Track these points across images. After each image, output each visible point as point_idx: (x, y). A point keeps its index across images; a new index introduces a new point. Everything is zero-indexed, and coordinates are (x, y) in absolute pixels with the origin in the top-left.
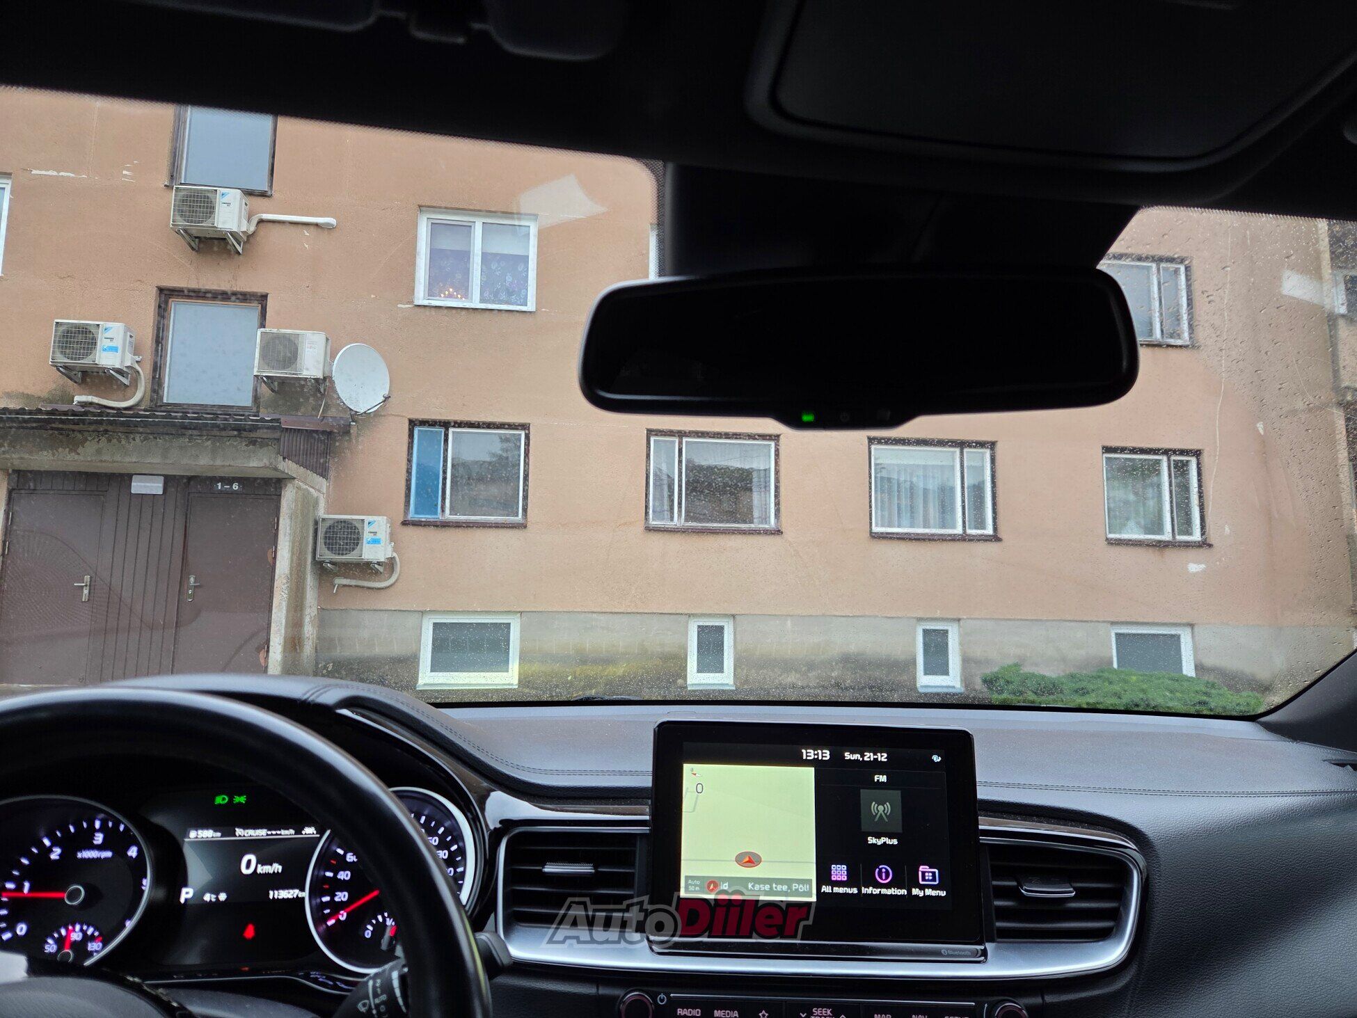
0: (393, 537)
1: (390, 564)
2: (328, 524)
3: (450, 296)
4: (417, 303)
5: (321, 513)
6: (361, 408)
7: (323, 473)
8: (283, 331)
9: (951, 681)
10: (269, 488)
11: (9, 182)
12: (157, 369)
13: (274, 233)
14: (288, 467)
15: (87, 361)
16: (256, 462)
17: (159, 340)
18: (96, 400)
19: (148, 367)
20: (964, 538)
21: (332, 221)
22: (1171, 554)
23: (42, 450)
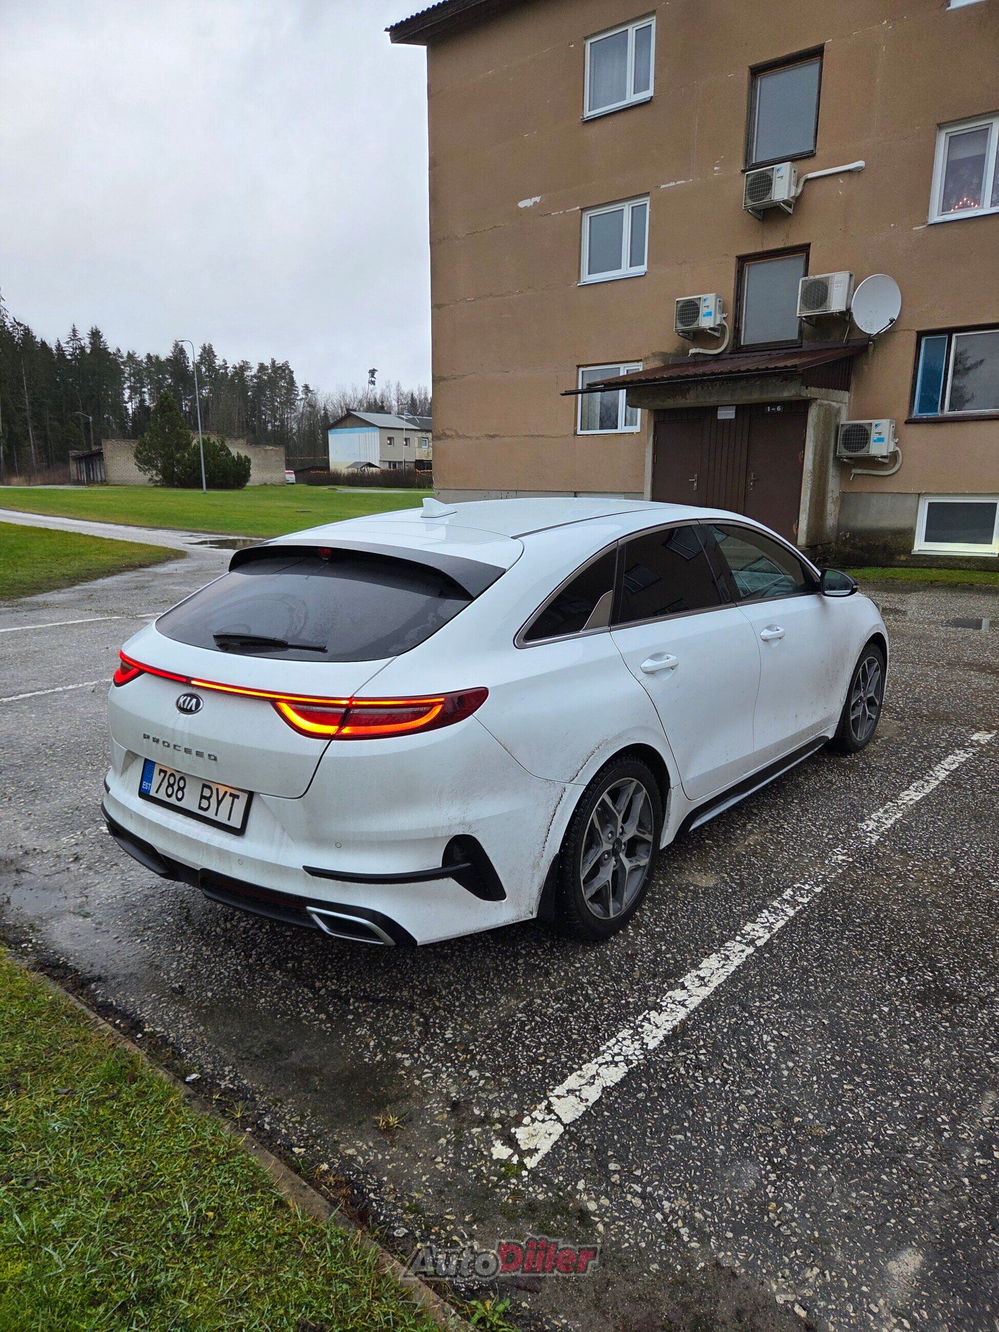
0: (896, 435)
1: (894, 456)
2: (845, 428)
3: (965, 206)
4: (931, 221)
5: (844, 420)
6: (874, 331)
7: (847, 388)
8: (817, 277)
10: (800, 408)
11: (648, 198)
12: (737, 319)
13: (817, 185)
14: (811, 392)
15: (694, 326)
16: (788, 393)
17: (738, 298)
18: (701, 351)
19: (731, 320)
21: (860, 163)
23: (669, 398)
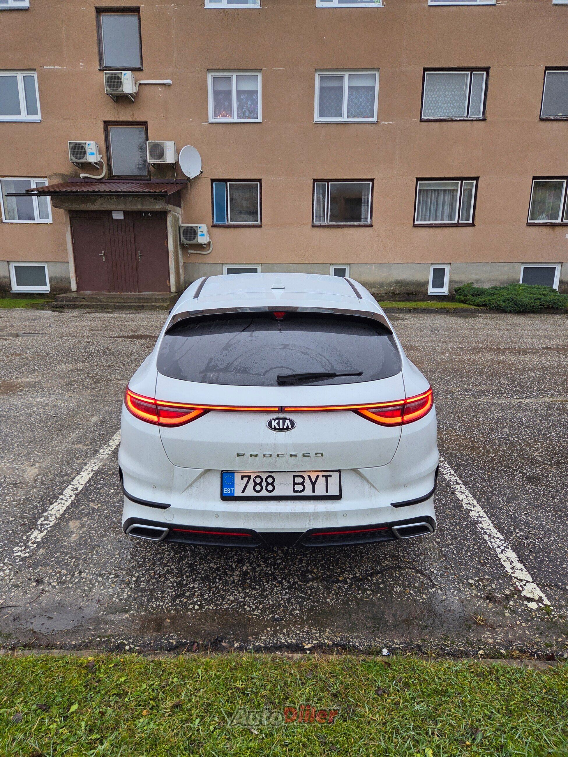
0: (209, 233)
1: (209, 243)
2: (184, 228)
3: (224, 116)
4: (210, 122)
5: (180, 224)
6: (192, 176)
7: (180, 206)
8: (157, 141)
9: (444, 290)
10: (163, 215)
11: (36, 73)
12: (109, 159)
13: (146, 89)
14: (169, 207)
15: (83, 160)
16: (158, 206)
17: (107, 147)
18: (89, 176)
19: (105, 159)
20: (458, 225)
21: (169, 81)
22: (559, 230)
23: (82, 204)
